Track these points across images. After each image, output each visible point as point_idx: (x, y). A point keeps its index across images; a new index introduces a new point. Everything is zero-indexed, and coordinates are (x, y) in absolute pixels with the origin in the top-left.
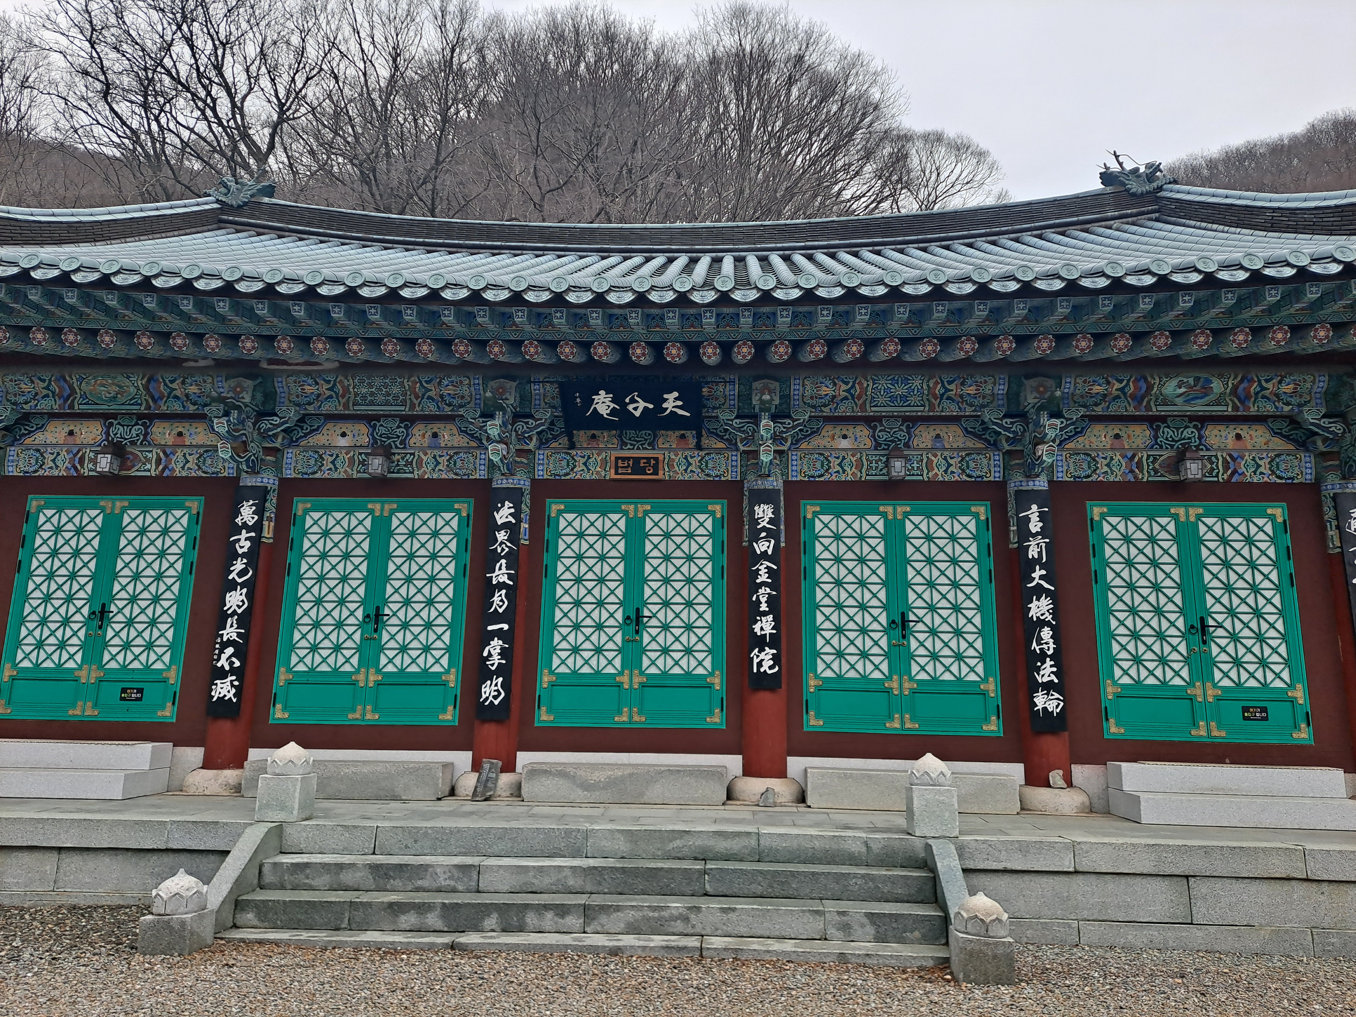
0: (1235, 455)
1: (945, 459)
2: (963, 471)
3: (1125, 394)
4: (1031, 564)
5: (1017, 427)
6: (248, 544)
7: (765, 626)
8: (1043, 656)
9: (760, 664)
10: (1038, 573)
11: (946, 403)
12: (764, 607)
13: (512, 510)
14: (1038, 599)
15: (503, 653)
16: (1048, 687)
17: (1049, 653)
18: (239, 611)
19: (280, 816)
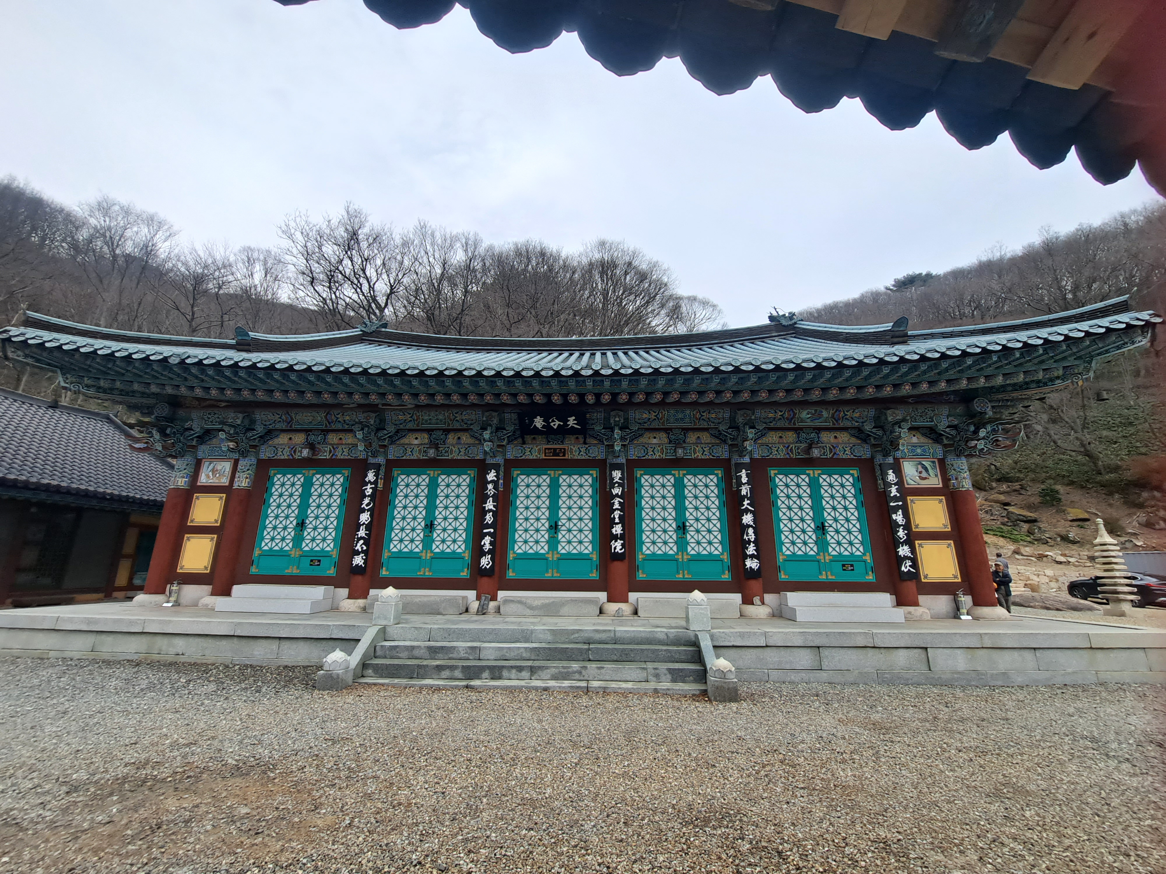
0: (834, 446)
1: (702, 448)
2: (711, 454)
3: (784, 417)
4: (743, 498)
5: (735, 433)
6: (371, 491)
7: (617, 530)
8: (749, 542)
9: (615, 548)
10: (746, 502)
11: (702, 422)
12: (617, 520)
13: (495, 474)
14: (746, 515)
15: (491, 543)
16: (752, 556)
17: (752, 540)
18: (366, 523)
19: (384, 623)
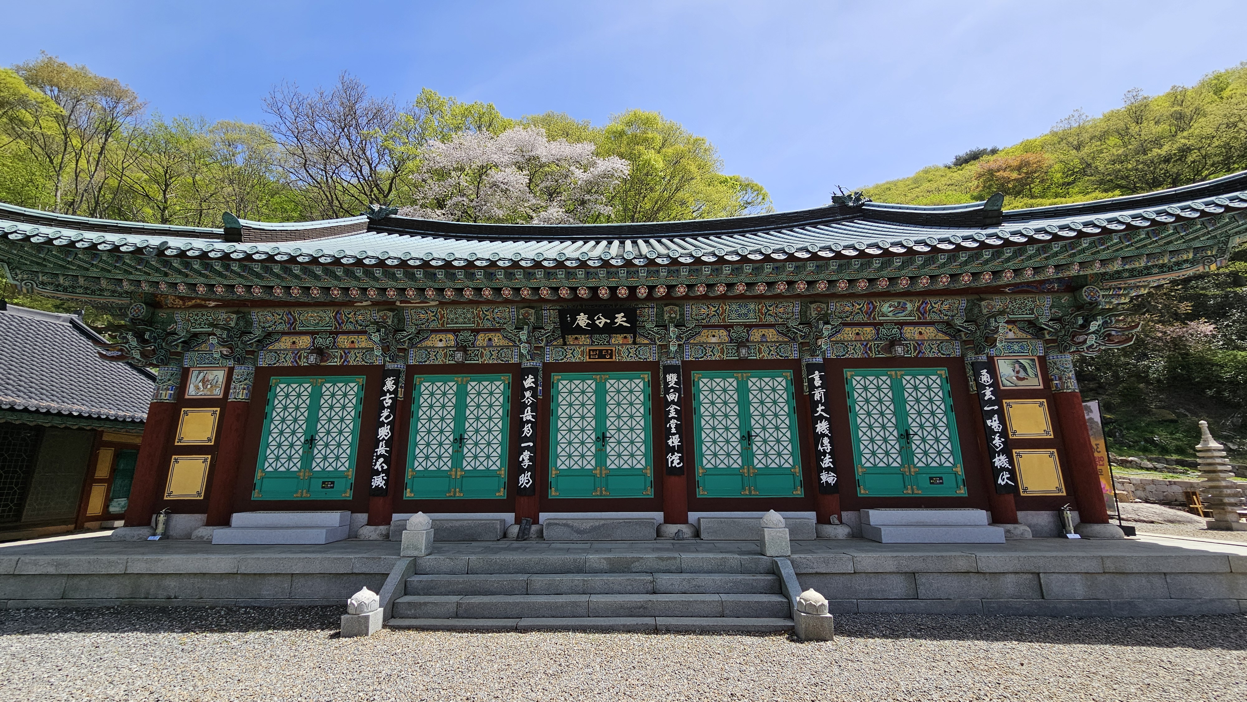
0: (920, 343)
1: (768, 347)
2: (778, 354)
3: (862, 311)
4: (816, 403)
5: (806, 330)
6: (390, 401)
7: (674, 441)
9: (672, 462)
10: (820, 408)
11: (768, 317)
12: (673, 431)
13: (533, 380)
14: (821, 422)
15: (530, 459)
16: (828, 469)
17: (828, 451)
18: (386, 438)
19: (416, 553)
